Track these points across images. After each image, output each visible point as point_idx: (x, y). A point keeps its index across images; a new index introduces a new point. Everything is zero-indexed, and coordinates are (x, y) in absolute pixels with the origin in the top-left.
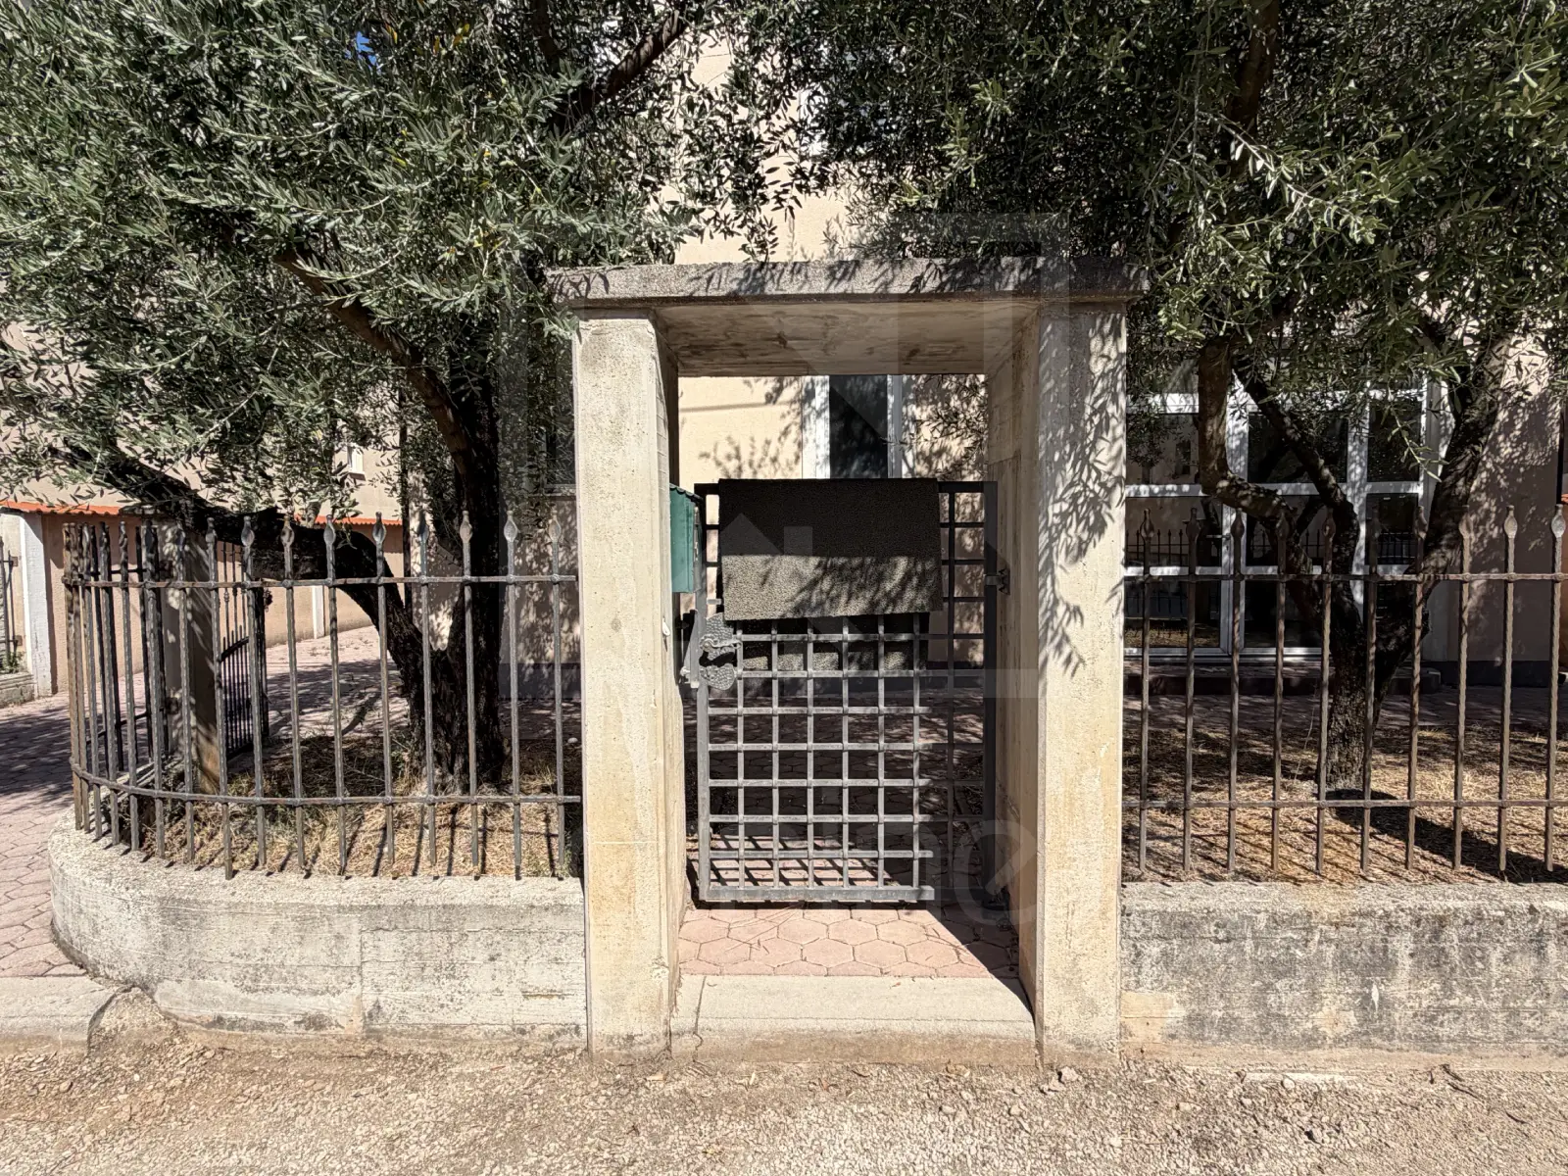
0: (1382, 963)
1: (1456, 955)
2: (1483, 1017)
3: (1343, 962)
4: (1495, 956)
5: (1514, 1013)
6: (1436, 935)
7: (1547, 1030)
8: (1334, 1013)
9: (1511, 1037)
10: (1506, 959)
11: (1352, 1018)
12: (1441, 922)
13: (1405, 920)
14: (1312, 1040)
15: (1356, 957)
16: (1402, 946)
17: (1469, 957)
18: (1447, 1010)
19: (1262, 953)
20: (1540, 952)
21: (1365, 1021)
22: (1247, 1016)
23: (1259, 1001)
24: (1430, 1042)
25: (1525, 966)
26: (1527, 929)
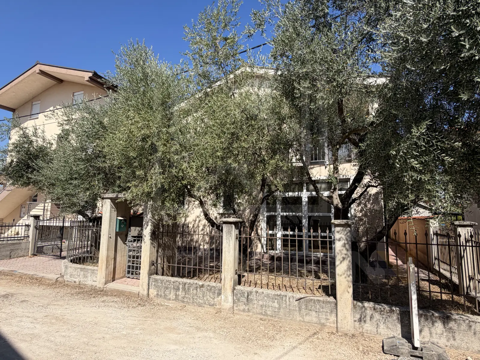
0: (178, 289)
1: (187, 289)
2: (190, 299)
3: (174, 288)
4: (191, 290)
5: (193, 299)
6: (185, 285)
7: (197, 302)
8: (172, 296)
9: (193, 303)
10: (193, 290)
11: (174, 296)
12: (185, 284)
13: (181, 283)
14: (170, 299)
15: (175, 288)
16: (181, 286)
17: (188, 289)
18: (185, 297)
19: (165, 286)
20: (197, 290)
21: (176, 297)
22: (163, 295)
23: (164, 293)
24: (183, 302)
25: (195, 291)
26: (195, 286)
